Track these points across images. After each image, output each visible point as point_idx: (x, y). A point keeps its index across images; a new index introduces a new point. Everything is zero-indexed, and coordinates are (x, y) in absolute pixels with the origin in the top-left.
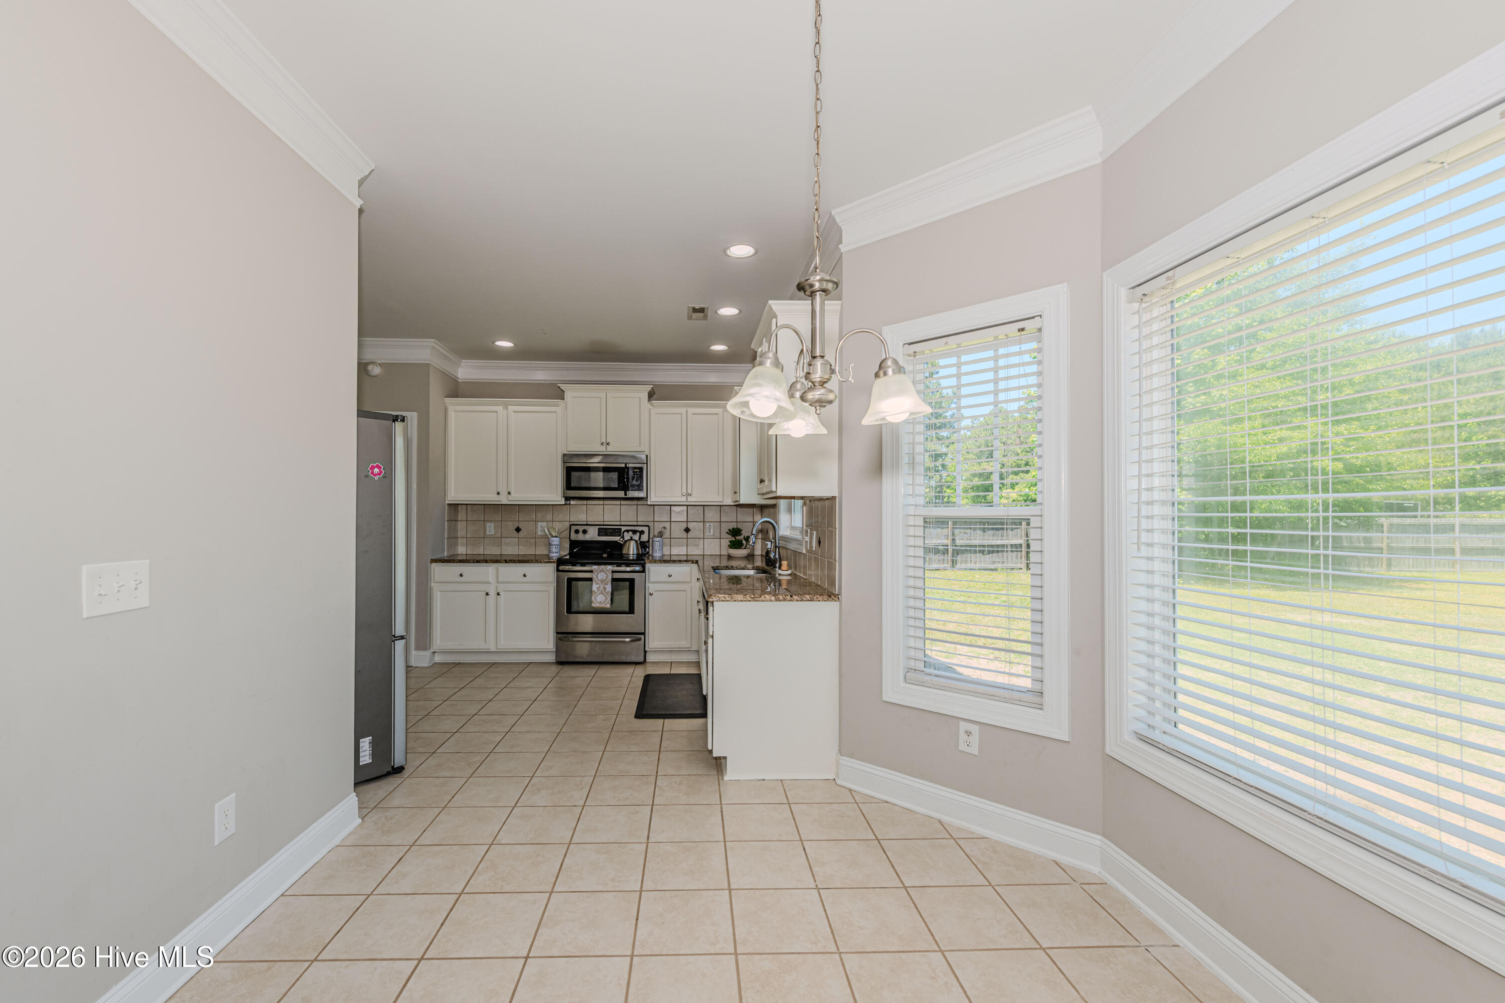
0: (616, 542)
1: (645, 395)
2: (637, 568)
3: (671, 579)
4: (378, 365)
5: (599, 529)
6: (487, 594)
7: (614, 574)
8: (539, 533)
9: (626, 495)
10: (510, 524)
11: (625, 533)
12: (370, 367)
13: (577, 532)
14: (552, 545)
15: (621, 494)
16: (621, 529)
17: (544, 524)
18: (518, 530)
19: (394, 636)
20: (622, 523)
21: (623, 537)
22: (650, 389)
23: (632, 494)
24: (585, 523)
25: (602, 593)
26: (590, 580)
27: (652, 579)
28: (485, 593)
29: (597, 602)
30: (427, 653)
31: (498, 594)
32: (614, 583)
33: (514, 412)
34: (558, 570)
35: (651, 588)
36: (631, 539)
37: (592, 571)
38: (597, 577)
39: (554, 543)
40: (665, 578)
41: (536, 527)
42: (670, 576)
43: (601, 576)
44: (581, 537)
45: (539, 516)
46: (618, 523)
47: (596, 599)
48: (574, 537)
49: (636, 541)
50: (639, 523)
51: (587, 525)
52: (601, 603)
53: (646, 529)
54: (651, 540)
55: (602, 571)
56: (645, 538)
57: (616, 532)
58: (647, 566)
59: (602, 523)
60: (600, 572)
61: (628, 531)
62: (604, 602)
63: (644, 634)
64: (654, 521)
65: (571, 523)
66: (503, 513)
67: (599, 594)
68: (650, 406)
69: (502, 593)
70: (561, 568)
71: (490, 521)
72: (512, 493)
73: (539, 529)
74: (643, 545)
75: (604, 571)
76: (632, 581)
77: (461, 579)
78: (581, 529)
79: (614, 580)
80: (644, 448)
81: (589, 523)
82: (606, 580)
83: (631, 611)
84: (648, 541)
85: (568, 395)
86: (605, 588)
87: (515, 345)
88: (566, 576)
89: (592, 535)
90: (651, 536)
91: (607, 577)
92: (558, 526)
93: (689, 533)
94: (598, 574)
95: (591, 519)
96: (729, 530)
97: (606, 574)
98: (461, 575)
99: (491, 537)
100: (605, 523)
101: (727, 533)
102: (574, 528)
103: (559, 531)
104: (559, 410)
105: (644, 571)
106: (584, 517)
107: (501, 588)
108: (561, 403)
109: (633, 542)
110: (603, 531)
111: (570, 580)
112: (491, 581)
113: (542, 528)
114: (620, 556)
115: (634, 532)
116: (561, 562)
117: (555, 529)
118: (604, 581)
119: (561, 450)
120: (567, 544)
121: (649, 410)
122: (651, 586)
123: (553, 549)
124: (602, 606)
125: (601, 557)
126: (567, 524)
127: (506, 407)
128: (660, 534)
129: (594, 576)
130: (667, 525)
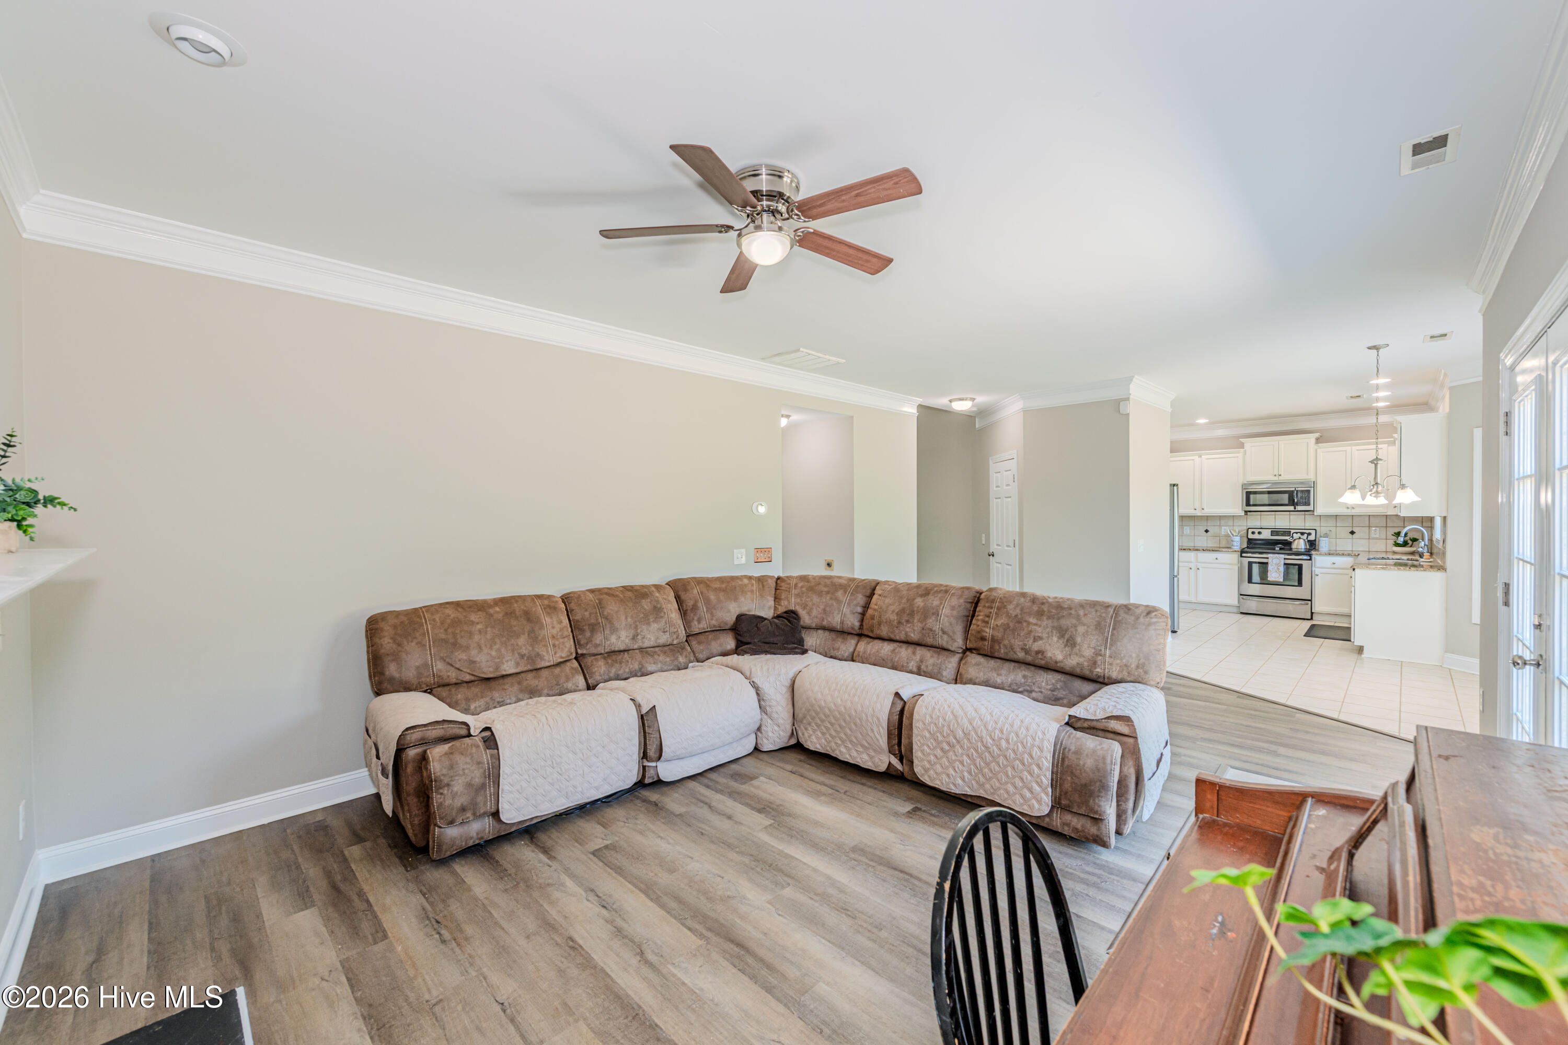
0: (1286, 540)
1: (1314, 440)
2: (1305, 557)
3: (1334, 566)
5: (1272, 531)
6: (1190, 569)
7: (1286, 560)
8: (1224, 533)
9: (1295, 509)
10: (1201, 527)
11: (1295, 534)
13: (1253, 533)
15: (1292, 508)
16: (1290, 532)
17: (1227, 528)
18: (1207, 531)
20: (1291, 528)
21: (1293, 537)
22: (1318, 435)
23: (1300, 508)
24: (1260, 528)
25: (1277, 573)
26: (1267, 563)
27: (1317, 565)
28: (1188, 568)
31: (1198, 569)
32: (1286, 566)
33: (1207, 459)
34: (1241, 556)
35: (1317, 571)
36: (1300, 538)
37: (1269, 558)
38: (1273, 562)
39: (1235, 540)
40: (1329, 565)
41: (1221, 530)
42: (1334, 564)
44: (1256, 536)
45: (1224, 522)
46: (1287, 528)
47: (1271, 576)
48: (1251, 536)
49: (1305, 540)
50: (1307, 528)
51: (1262, 529)
52: (1275, 578)
53: (1312, 532)
54: (1317, 539)
55: (1276, 558)
56: (1312, 538)
57: (1287, 532)
58: (1314, 556)
59: (1273, 528)
60: (1274, 558)
61: (1297, 533)
62: (1278, 578)
63: (1311, 600)
64: (1320, 527)
65: (1248, 528)
66: (1199, 522)
67: (1274, 573)
68: (1317, 448)
69: (1201, 569)
70: (1244, 555)
71: (1186, 526)
72: (1205, 509)
73: (1223, 531)
74: (1311, 542)
76: (1300, 567)
78: (1257, 531)
79: (1285, 564)
80: (1311, 477)
81: (1263, 527)
83: (1300, 585)
84: (1315, 539)
85: (1247, 447)
86: (1278, 569)
87: (1210, 420)
88: (1246, 561)
89: (1266, 535)
90: (1318, 536)
91: (1280, 562)
92: (1237, 529)
93: (1354, 535)
95: (1264, 525)
97: (1279, 560)
99: (1187, 535)
100: (1276, 528)
101: (1392, 535)
102: (1250, 531)
103: (1239, 532)
104: (1240, 455)
105: (1310, 559)
106: (1257, 524)
107: (1199, 565)
108: (1242, 450)
109: (1302, 541)
110: (1275, 532)
111: (1250, 564)
112: (1193, 560)
113: (1225, 530)
114: (1291, 549)
115: (1302, 534)
116: (1242, 552)
117: (1235, 531)
118: (1278, 565)
119: (1241, 481)
120: (1246, 540)
121: (1316, 450)
122: (1316, 569)
123: (1235, 544)
124: (1277, 580)
125: (1274, 549)
126: (1245, 528)
127: (1200, 456)
128: (1326, 536)
129: (1270, 561)
130: (1333, 529)
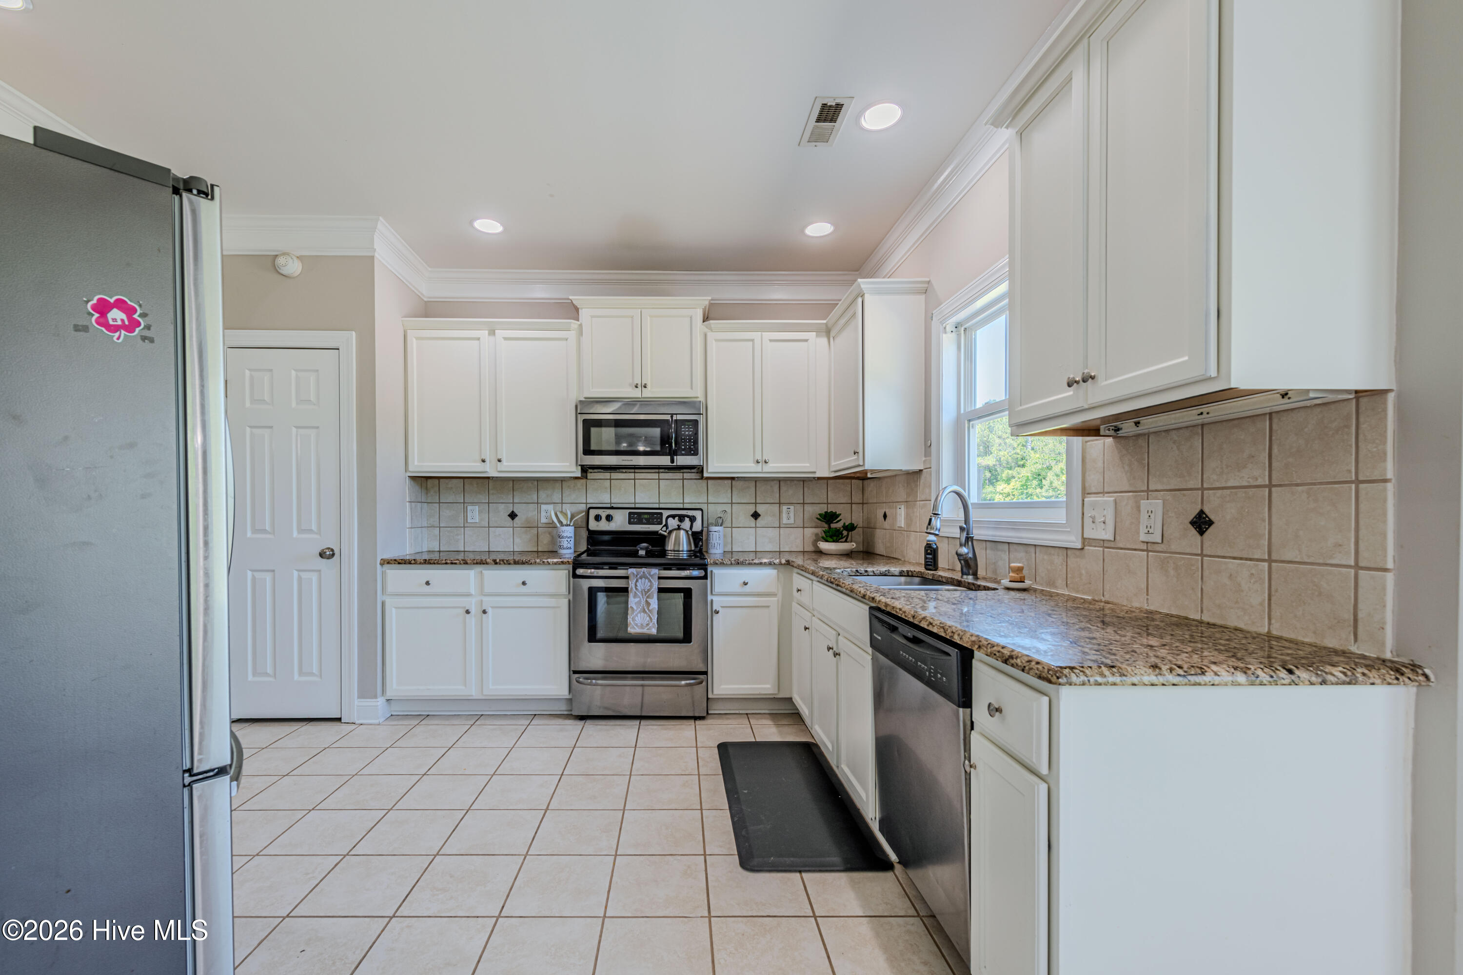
0: (656, 533)
1: (699, 314)
2: (696, 573)
3: (747, 589)
4: (295, 259)
5: (630, 514)
6: (468, 612)
7: (662, 581)
8: (544, 520)
9: (672, 461)
10: (502, 507)
11: (670, 520)
12: (281, 261)
13: (598, 518)
14: (563, 537)
15: (665, 460)
16: (661, 514)
17: (550, 507)
18: (513, 516)
19: (189, 771)
20: (662, 506)
21: (666, 525)
22: (707, 303)
23: (681, 460)
24: (609, 506)
25: (644, 611)
26: (625, 590)
27: (717, 589)
28: (463, 611)
29: (636, 625)
30: (381, 701)
31: (484, 612)
32: (663, 595)
33: (505, 339)
34: (575, 576)
35: (718, 602)
36: (679, 528)
37: (627, 578)
38: (636, 585)
39: (565, 535)
40: (737, 588)
41: (539, 512)
42: (745, 584)
43: (642, 584)
44: (603, 526)
45: (543, 495)
46: (657, 506)
47: (634, 620)
48: (594, 525)
49: (687, 532)
50: (686, 506)
51: (612, 508)
52: (642, 626)
53: (698, 514)
54: (705, 529)
55: (644, 576)
56: (697, 527)
57: (655, 517)
58: (709, 569)
59: (633, 506)
60: (641, 578)
61: (673, 517)
62: (648, 625)
63: (706, 673)
64: (708, 503)
65: (589, 506)
66: (491, 492)
67: (640, 612)
68: (706, 330)
69: (490, 611)
70: (580, 571)
71: (473, 503)
72: (504, 460)
73: (543, 514)
74: (697, 537)
75: (646, 578)
76: (687, 593)
77: (427, 589)
78: (604, 514)
79: (661, 590)
80: (698, 393)
81: (615, 506)
82: (649, 590)
83: (687, 638)
84: (702, 531)
85: (584, 313)
86: (648, 604)
87: (505, 229)
88: (586, 584)
89: (620, 522)
90: (705, 525)
91: (651, 586)
92: (569, 510)
93: (758, 520)
94: (637, 581)
95: (618, 499)
96: (820, 515)
97: (650, 581)
98: (428, 583)
99: (474, 526)
100: (637, 506)
101: (817, 518)
102: (593, 513)
103: (573, 517)
104: (572, 335)
105: (705, 577)
106: (604, 498)
107: (488, 603)
108: (574, 324)
109: (682, 532)
110: (636, 516)
111: (593, 592)
112: (473, 592)
113: (548, 512)
114: (663, 553)
115: (681, 518)
116: (577, 564)
117: (565, 515)
118: (646, 593)
119: (575, 396)
120: (584, 534)
121: (706, 335)
122: (715, 598)
123: (565, 543)
124: (645, 631)
125: (635, 554)
126: (583, 507)
127: (492, 333)
128: (720, 522)
129: (631, 584)
130: (728, 508)
